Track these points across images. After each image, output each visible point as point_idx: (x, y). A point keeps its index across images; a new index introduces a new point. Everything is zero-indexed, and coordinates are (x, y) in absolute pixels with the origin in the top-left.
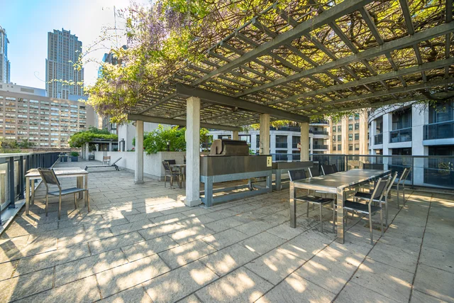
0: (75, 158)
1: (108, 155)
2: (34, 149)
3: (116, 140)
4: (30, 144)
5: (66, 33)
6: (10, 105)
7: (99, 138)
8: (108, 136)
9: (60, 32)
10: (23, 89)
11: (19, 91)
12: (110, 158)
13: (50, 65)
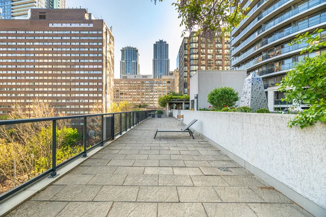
0: (160, 114)
1: (182, 114)
2: (147, 108)
3: (188, 100)
4: (146, 105)
5: (161, 42)
6: (139, 86)
7: (175, 99)
8: (182, 97)
9: (159, 42)
10: (143, 77)
11: (142, 78)
12: (183, 116)
13: (154, 61)
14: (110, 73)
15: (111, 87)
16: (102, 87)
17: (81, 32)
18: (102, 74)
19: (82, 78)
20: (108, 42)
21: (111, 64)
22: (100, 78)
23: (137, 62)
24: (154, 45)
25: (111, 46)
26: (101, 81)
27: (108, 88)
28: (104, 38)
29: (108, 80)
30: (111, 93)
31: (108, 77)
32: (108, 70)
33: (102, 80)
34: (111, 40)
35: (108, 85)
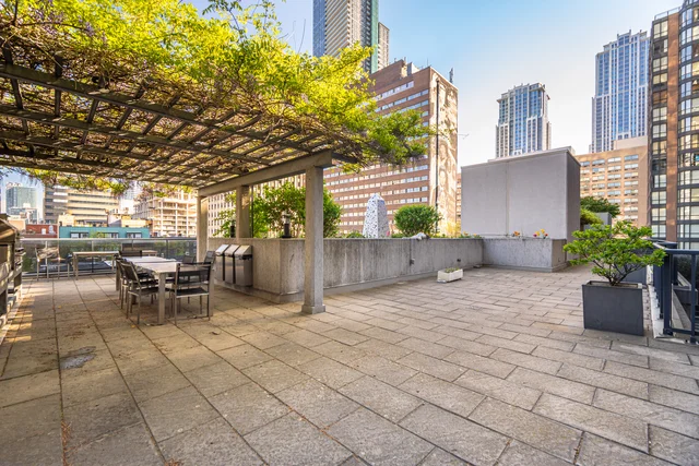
5: (623, 39)
13: (598, 103)
14: (446, 164)
15: (450, 192)
16: (427, 194)
17: (396, 103)
18: (429, 170)
19: (397, 182)
20: (441, 105)
21: (449, 145)
22: (425, 178)
23: (540, 119)
24: (599, 56)
25: (449, 109)
26: (427, 183)
27: (442, 194)
28: (433, 100)
29: (442, 179)
30: (448, 204)
31: (443, 173)
32: (442, 159)
33: (428, 181)
34: (449, 98)
35: (441, 188)
